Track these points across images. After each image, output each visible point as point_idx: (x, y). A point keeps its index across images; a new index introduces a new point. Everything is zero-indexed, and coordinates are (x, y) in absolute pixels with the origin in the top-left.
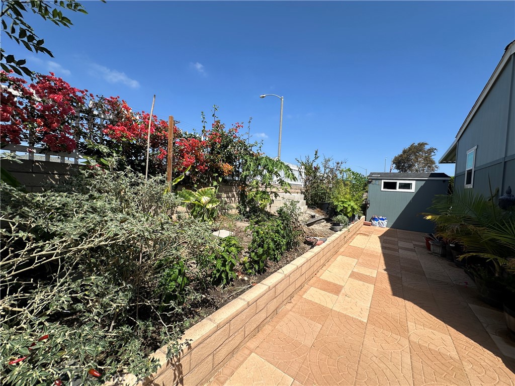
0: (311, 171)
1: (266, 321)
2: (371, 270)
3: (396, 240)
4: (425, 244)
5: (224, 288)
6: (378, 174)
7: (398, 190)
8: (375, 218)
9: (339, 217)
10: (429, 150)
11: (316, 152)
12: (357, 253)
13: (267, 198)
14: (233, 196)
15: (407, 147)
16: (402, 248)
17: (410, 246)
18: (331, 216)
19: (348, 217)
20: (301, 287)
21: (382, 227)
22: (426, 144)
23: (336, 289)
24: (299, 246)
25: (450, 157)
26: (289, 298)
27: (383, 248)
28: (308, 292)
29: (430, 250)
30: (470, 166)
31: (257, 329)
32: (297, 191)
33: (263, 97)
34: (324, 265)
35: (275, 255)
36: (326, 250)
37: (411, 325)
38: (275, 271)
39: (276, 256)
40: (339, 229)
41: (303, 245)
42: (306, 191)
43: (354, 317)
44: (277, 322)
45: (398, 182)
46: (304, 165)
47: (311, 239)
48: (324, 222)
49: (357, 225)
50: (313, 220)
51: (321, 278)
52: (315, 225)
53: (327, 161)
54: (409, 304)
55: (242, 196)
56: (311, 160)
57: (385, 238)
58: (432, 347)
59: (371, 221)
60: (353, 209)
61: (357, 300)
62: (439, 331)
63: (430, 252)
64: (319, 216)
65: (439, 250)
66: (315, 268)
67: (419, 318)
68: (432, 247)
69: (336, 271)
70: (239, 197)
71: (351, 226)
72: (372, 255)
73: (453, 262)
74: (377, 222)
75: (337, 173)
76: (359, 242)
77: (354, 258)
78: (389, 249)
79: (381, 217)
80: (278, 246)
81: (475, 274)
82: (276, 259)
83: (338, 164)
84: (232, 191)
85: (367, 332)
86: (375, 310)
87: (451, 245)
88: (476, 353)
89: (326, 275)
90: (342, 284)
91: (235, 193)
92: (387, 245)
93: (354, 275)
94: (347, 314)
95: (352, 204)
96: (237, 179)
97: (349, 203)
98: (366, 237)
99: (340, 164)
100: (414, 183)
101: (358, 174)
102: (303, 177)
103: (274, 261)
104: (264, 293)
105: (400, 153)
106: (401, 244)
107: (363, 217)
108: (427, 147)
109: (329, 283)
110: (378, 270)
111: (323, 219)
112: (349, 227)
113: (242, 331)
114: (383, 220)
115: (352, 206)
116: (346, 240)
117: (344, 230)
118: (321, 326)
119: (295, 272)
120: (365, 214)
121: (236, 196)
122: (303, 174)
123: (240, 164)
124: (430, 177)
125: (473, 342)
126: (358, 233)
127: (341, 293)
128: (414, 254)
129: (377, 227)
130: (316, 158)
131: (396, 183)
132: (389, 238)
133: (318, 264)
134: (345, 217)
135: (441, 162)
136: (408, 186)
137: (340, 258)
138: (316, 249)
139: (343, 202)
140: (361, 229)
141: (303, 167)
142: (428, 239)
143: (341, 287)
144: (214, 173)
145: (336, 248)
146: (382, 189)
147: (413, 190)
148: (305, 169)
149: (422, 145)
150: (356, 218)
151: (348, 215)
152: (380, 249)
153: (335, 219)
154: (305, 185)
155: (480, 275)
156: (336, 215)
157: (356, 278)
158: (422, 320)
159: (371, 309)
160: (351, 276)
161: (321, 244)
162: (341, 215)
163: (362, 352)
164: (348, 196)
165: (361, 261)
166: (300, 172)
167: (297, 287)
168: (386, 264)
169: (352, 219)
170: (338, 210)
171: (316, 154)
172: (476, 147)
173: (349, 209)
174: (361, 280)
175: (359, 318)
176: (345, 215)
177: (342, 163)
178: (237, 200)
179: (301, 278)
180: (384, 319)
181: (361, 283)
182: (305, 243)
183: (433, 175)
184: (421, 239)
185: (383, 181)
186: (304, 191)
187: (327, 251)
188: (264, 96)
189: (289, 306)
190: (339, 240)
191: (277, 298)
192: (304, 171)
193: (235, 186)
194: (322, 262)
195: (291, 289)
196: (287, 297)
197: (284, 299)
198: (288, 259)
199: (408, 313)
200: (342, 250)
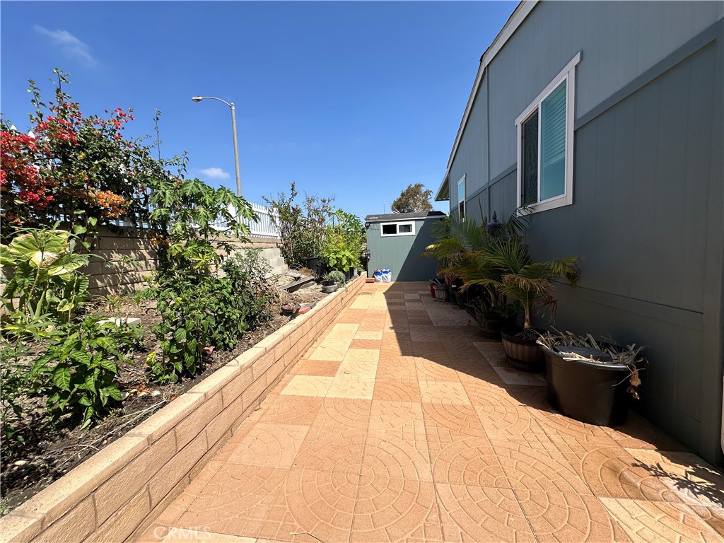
0: (288, 215)
1: (208, 455)
2: (375, 333)
3: (402, 293)
4: (430, 292)
5: (94, 425)
6: (376, 216)
7: (398, 234)
8: (378, 272)
9: (333, 273)
10: (426, 192)
11: (293, 186)
12: (358, 317)
13: (207, 252)
14: (142, 258)
15: (405, 189)
16: (408, 301)
17: (416, 296)
18: (322, 274)
19: (344, 272)
20: (278, 379)
21: (387, 281)
22: (422, 185)
23: (330, 368)
24: (272, 320)
25: (444, 194)
26: (257, 402)
27: (389, 304)
28: (290, 384)
29: (435, 297)
30: (462, 199)
31: (186, 479)
32: (270, 245)
33: (198, 100)
34: (314, 340)
35: (224, 340)
36: (315, 319)
37: (422, 384)
38: (223, 365)
39: (227, 341)
40: (333, 289)
41: (278, 317)
42: (286, 245)
43: (356, 397)
44: (232, 450)
45: (398, 224)
46: (277, 206)
47: (291, 306)
48: (313, 284)
49: (357, 283)
50: (298, 283)
51: (310, 359)
52: (300, 290)
53: (310, 201)
54: (420, 360)
55: (162, 255)
56: (286, 200)
57: (390, 293)
58: (446, 402)
59: (373, 277)
60: (349, 261)
61: (360, 374)
62: (450, 381)
63: (435, 299)
64: (305, 276)
65: (443, 295)
66: (300, 346)
67: (430, 374)
68: (436, 292)
69: (332, 345)
70: (155, 260)
71: (349, 284)
72: (377, 315)
73: (457, 304)
74: (380, 277)
75: (324, 215)
76: (360, 303)
77: (355, 323)
78: (395, 304)
79: (384, 270)
80: (228, 323)
81: (476, 308)
82: (228, 345)
83: (324, 201)
84: (136, 249)
85: (373, 412)
86: (381, 380)
87: (453, 286)
88: (485, 392)
89: (318, 354)
90: (339, 359)
91: (145, 252)
92: (393, 301)
93: (355, 344)
94: (346, 397)
95: (348, 253)
96: (145, 226)
97: (343, 253)
98: (369, 296)
99: (327, 202)
100: (413, 223)
101: (352, 216)
102: (278, 225)
103: (225, 350)
104: (194, 407)
105: (399, 196)
106: (407, 296)
107: (364, 273)
108: (423, 190)
109: (320, 363)
110: (385, 332)
111: (313, 280)
112: (347, 286)
113: (143, 496)
114: (386, 272)
115: (347, 257)
116: (344, 303)
117: (340, 290)
118: (308, 427)
119: (263, 358)
120: (366, 269)
121: (148, 257)
122: (277, 220)
123: (147, 197)
124: (428, 215)
125: (481, 380)
126: (359, 292)
127: (339, 371)
128: (421, 304)
129: (382, 283)
130: (294, 195)
131: (395, 225)
132: (394, 293)
133: (304, 341)
134: (341, 273)
135: (437, 200)
136: (408, 228)
137: (337, 327)
138: (299, 319)
139: (336, 253)
140: (363, 288)
141: (275, 209)
142: (432, 285)
143: (339, 363)
144: (76, 209)
145: (331, 315)
146: (382, 235)
147: (414, 232)
148: (280, 212)
149: (418, 186)
150: (356, 273)
151: (344, 269)
152: (386, 305)
153: (326, 277)
154: (283, 236)
155: (479, 309)
156: (329, 272)
157: (358, 347)
158: (433, 375)
159: (377, 380)
160: (350, 347)
161: (307, 311)
162: (335, 270)
163: (367, 443)
164: (342, 244)
165: (363, 324)
166: (271, 216)
167: (269, 381)
168: (393, 321)
169: (350, 275)
170: (331, 265)
171: (292, 189)
172: (465, 176)
173: (344, 261)
174: (364, 348)
175: (363, 398)
176: (341, 270)
177: (329, 201)
178: (152, 265)
179: (276, 366)
180: (392, 388)
181: (364, 350)
182: (281, 314)
183: (431, 214)
184: (425, 288)
185: (382, 224)
186: (282, 245)
187: (317, 319)
188: (200, 98)
189: (256, 416)
190: (334, 302)
191: (229, 409)
192: (277, 215)
193: (142, 238)
194: (311, 336)
195: (259, 387)
196: (251, 401)
197: (245, 406)
198: (251, 341)
199: (419, 372)
200: (340, 316)
